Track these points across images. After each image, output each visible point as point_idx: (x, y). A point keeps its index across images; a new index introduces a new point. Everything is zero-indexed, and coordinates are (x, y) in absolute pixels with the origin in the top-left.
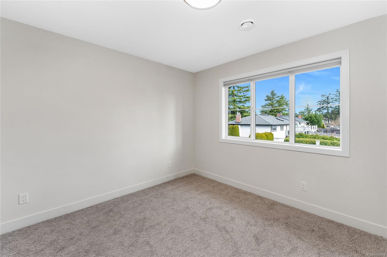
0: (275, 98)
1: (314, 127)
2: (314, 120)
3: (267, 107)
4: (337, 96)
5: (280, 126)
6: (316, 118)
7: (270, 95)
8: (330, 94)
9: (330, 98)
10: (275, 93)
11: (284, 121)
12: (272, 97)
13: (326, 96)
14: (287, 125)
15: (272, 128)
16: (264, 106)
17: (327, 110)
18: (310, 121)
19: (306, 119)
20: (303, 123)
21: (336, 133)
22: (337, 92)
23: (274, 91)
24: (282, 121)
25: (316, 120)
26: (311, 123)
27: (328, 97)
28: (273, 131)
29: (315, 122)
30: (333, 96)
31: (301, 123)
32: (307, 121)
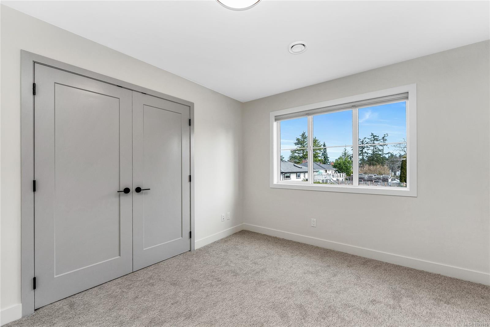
0: (306, 142)
1: (340, 175)
2: (342, 167)
3: (297, 152)
4: (372, 140)
5: (296, 174)
6: (344, 165)
7: (300, 137)
8: (365, 138)
9: (365, 143)
10: (306, 136)
11: (301, 168)
12: (303, 140)
13: (361, 141)
14: (305, 172)
15: (284, 177)
16: (294, 151)
17: (362, 156)
18: (339, 168)
19: (335, 166)
20: (331, 171)
21: (374, 182)
22: (371, 136)
23: (305, 133)
24: (299, 168)
25: (345, 167)
26: (340, 170)
27: (363, 141)
28: (285, 179)
29: (344, 169)
30: (368, 140)
31: (327, 171)
32: (336, 168)
